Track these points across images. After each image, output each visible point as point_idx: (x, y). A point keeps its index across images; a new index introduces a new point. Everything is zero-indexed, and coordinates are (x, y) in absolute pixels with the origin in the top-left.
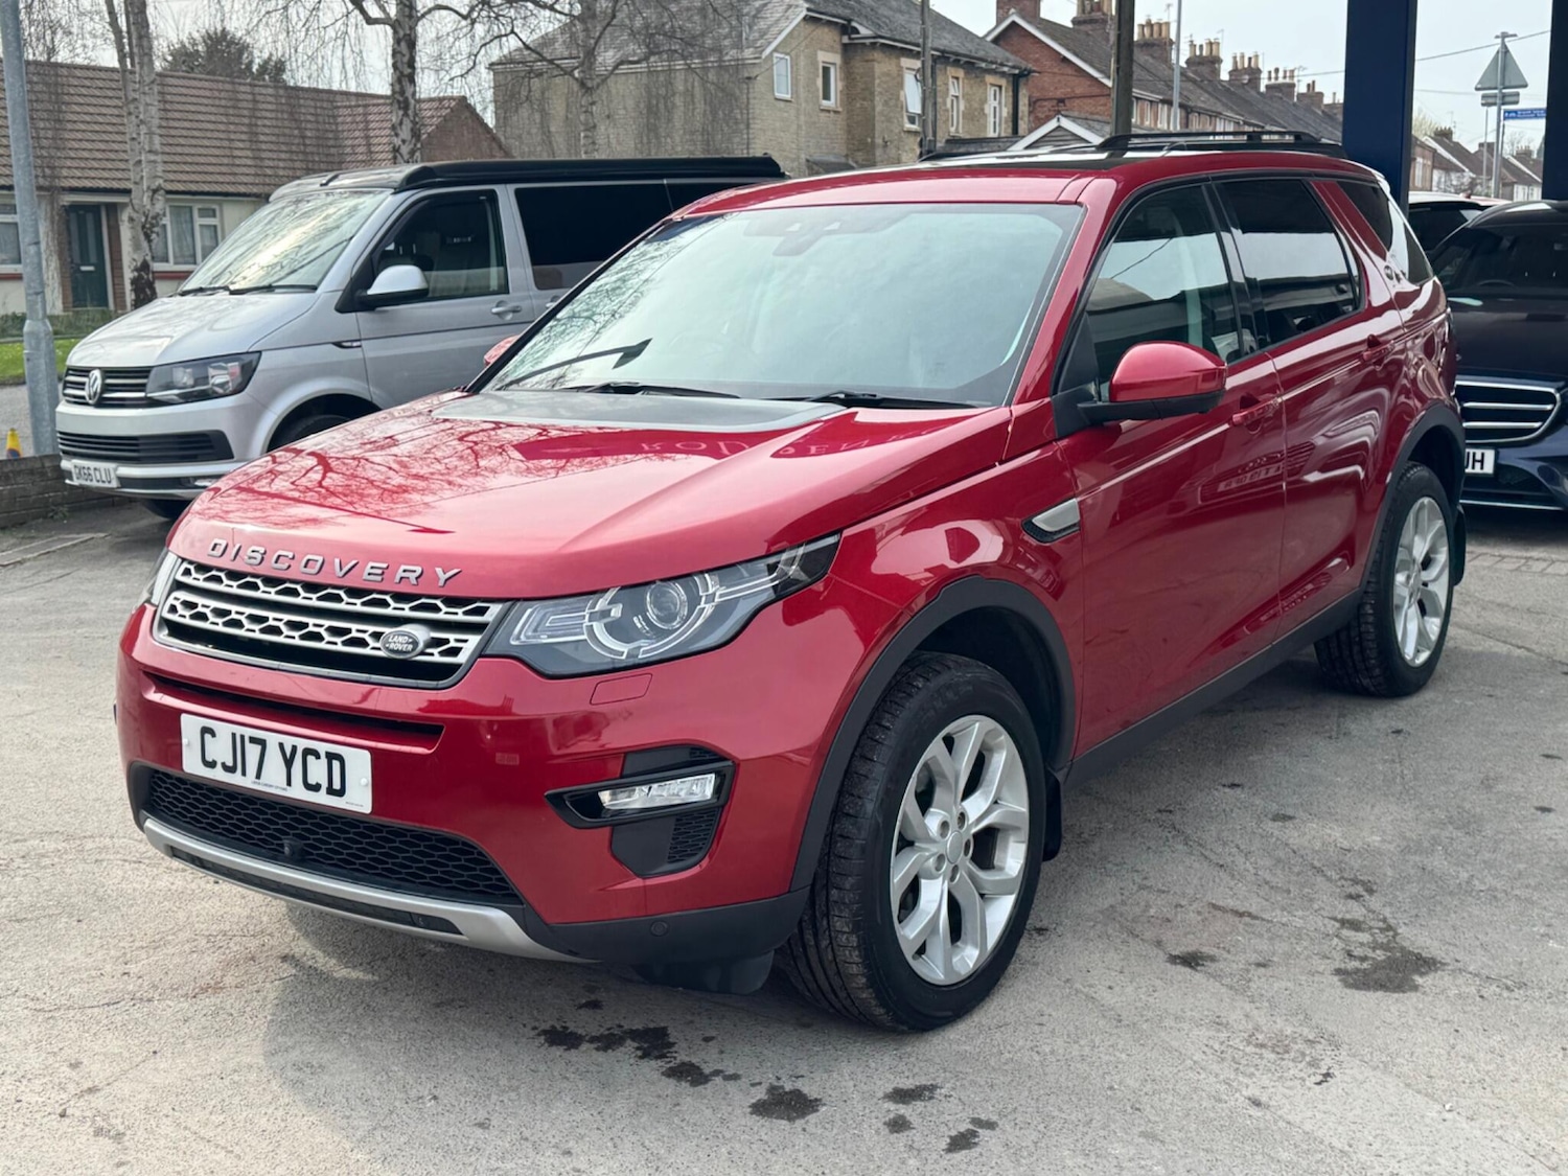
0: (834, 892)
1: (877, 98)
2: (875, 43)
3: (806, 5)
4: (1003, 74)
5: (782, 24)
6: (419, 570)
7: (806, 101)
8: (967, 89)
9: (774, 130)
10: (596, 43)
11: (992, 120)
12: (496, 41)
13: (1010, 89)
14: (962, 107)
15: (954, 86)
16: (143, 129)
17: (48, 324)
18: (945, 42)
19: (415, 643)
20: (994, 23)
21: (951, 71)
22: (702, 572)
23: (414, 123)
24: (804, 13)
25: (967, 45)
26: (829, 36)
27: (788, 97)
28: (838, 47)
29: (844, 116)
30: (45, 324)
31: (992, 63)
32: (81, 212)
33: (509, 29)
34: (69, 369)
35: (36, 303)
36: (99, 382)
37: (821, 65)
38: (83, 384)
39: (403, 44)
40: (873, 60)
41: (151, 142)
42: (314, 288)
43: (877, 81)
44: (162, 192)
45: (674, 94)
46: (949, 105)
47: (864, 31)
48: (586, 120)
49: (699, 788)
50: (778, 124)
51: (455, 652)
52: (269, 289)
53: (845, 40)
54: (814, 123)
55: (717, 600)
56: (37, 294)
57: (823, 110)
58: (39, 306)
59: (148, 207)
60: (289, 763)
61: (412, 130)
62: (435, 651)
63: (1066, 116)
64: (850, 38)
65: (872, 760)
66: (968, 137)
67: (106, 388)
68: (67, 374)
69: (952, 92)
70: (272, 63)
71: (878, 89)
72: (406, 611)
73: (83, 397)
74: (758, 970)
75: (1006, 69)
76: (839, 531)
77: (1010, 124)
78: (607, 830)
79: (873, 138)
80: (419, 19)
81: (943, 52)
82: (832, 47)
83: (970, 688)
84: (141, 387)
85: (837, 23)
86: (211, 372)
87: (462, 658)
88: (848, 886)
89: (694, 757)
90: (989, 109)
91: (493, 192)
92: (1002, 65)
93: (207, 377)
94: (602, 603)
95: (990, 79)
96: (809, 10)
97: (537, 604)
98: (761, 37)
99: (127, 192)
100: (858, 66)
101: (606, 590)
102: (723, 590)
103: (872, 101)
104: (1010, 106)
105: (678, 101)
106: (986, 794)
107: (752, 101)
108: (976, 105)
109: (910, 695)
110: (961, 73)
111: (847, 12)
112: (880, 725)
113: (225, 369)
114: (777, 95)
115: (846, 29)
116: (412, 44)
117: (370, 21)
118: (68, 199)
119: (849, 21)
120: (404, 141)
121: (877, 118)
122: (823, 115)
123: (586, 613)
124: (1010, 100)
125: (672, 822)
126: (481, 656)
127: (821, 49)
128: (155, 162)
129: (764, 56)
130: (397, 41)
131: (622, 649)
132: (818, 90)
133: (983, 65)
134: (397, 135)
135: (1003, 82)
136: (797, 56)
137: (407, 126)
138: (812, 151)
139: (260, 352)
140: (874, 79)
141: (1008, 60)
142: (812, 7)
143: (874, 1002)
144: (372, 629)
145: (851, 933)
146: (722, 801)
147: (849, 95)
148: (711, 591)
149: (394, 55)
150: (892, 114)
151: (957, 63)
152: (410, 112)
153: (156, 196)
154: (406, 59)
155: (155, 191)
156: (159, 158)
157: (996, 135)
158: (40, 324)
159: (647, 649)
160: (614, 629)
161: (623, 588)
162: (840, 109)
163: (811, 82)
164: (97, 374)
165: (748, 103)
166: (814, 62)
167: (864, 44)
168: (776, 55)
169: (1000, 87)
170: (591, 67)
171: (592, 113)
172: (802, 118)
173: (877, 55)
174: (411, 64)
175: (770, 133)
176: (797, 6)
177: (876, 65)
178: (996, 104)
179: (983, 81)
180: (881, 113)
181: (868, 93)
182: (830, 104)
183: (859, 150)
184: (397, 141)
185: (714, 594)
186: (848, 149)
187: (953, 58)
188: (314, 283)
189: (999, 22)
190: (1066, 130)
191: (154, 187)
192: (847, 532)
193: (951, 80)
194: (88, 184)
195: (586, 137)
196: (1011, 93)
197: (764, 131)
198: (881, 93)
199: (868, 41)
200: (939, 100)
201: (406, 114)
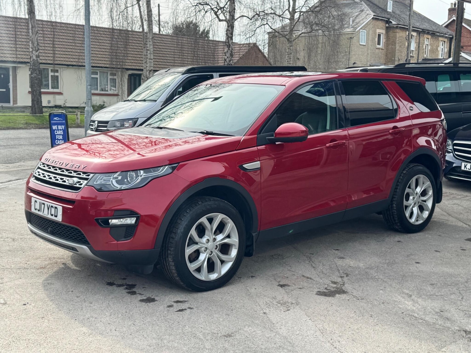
0: (169, 251)
1: (397, 45)
2: (398, 27)
3: (373, 14)
4: (446, 37)
5: (364, 20)
6: (79, 165)
7: (371, 46)
8: (432, 42)
9: (359, 55)
10: (294, 27)
11: (441, 53)
12: (263, 26)
13: (449, 42)
14: (429, 48)
15: (427, 41)
16: (149, 52)
17: (92, 108)
18: (425, 26)
19: (74, 182)
20: (447, 20)
21: (426, 36)
22: (140, 170)
23: (231, 52)
24: (373, 16)
25: (433, 27)
26: (381, 24)
27: (365, 44)
28: (384, 28)
29: (385, 50)
30: (91, 108)
31: (441, 33)
32: (135, 76)
33: (266, 23)
34: (91, 121)
35: (89, 102)
36: (96, 125)
37: (377, 34)
38: (93, 125)
39: (230, 27)
40: (397, 32)
41: (151, 56)
42: (156, 101)
43: (397, 39)
44: (152, 71)
45: (319, 43)
46: (424, 47)
47: (394, 23)
48: (289, 51)
49: (131, 221)
50: (360, 53)
51: (81, 184)
52: (145, 100)
53: (387, 25)
54: (374, 53)
55: (143, 176)
56: (89, 99)
57: (377, 49)
58: (90, 103)
59: (148, 76)
60: (48, 209)
61: (230, 54)
62: (78, 184)
63: (463, 52)
64: (389, 25)
65: (182, 220)
66: (431, 58)
67: (98, 126)
68: (91, 122)
69: (426, 43)
70: (206, 31)
71: (397, 42)
72: (75, 175)
73: (92, 129)
74: (150, 269)
75: (447, 36)
76: (179, 163)
77: (448, 54)
78: (109, 228)
79: (395, 58)
80: (235, 20)
81: (423, 29)
82: (382, 28)
83: (216, 206)
84: (106, 127)
85: (385, 20)
86: (125, 123)
87: (82, 186)
88: (172, 250)
89: (131, 214)
90: (440, 49)
91: (212, 75)
92: (446, 34)
93: (124, 125)
94: (116, 175)
95: (440, 39)
96: (374, 15)
97: (102, 174)
98: (357, 24)
99: (142, 70)
100: (391, 34)
101: (117, 172)
102: (145, 174)
103: (395, 46)
104: (448, 48)
105: (320, 46)
106: (223, 234)
107: (351, 45)
108: (435, 48)
109: (196, 205)
110: (429, 37)
111: (389, 16)
112: (186, 212)
113: (128, 122)
114: (361, 43)
115: (388, 22)
116: (232, 27)
117: (220, 20)
118: (130, 72)
119: (389, 19)
120: (228, 57)
121: (397, 51)
122: (377, 50)
123: (112, 177)
124: (448, 46)
125: (125, 229)
126: (86, 185)
127: (378, 28)
128: (151, 62)
129: (356, 31)
130: (228, 26)
131: (119, 187)
132: (376, 42)
133: (438, 34)
134: (226, 55)
135: (446, 40)
136: (369, 30)
137: (229, 52)
138: (372, 62)
139: (138, 118)
140: (396, 38)
141: (448, 33)
142: (376, 14)
143: (180, 281)
144: (68, 178)
145: (172, 262)
146: (136, 225)
147: (387, 44)
148: (141, 174)
149: (227, 31)
150: (402, 50)
151: (428, 33)
152: (231, 49)
153: (151, 72)
154: (230, 32)
155: (150, 71)
156: (152, 61)
157: (442, 58)
158: (89, 108)
159: (124, 187)
160: (118, 182)
161: (122, 172)
162: (384, 48)
163: (374, 39)
164: (96, 122)
165: (350, 46)
166: (375, 33)
167: (394, 27)
168: (361, 30)
169: (445, 42)
170: (291, 35)
171: (290, 49)
172: (369, 51)
173: (398, 30)
174: (232, 34)
175: (357, 56)
176: (370, 14)
177: (397, 34)
178: (443, 47)
179: (438, 39)
180: (398, 50)
181: (394, 43)
182: (380, 46)
183: (389, 62)
184: (226, 57)
185: (142, 175)
186: (386, 61)
187: (427, 31)
188: (156, 99)
189: (449, 19)
190: (463, 57)
191: (150, 70)
192: (180, 164)
193: (426, 39)
194: (138, 68)
195: (288, 57)
196: (449, 44)
197: (355, 55)
198: (398, 43)
199: (395, 26)
200: (421, 46)
201: (229, 49)
